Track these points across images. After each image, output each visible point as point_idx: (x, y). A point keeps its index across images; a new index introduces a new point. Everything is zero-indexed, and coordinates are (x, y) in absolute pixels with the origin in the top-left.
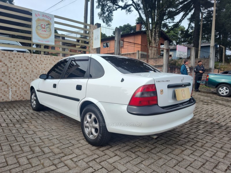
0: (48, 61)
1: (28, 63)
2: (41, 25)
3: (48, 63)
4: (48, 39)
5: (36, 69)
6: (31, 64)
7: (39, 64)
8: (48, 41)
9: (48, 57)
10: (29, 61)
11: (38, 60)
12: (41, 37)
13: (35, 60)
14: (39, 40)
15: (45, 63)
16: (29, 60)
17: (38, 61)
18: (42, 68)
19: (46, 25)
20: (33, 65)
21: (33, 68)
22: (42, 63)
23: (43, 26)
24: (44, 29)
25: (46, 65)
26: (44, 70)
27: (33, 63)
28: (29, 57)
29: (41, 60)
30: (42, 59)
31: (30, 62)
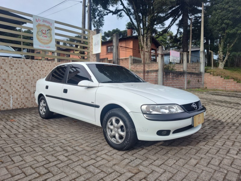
1: (29, 70)
2: (42, 31)
3: (49, 69)
4: (49, 45)
5: (37, 76)
6: (32, 70)
7: (40, 70)
8: (49, 47)
9: (49, 63)
10: (30, 67)
11: (39, 66)
12: (41, 42)
13: (36, 66)
14: (40, 46)
15: (46, 69)
16: (30, 66)
17: (39, 68)
18: (43, 75)
19: (46, 30)
20: (35, 71)
21: (35, 74)
22: (43, 69)
23: (44, 32)
24: (44, 35)
25: (47, 71)
27: (34, 69)
28: (30, 63)
29: (42, 67)
30: (43, 65)
31: (31, 68)
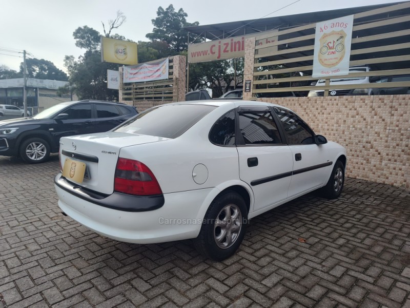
0: (335, 106)
1: (303, 113)
2: (328, 44)
3: (334, 111)
4: (337, 66)
5: (314, 122)
6: (307, 113)
7: (319, 114)
8: (338, 70)
9: (335, 100)
10: (305, 109)
11: (317, 106)
13: (313, 107)
14: (322, 72)
15: (328, 110)
16: (305, 107)
17: (317, 109)
18: (323, 121)
19: (336, 41)
20: (310, 115)
21: (310, 119)
22: (323, 111)
23: (331, 45)
24: (331, 51)
25: (329, 114)
26: (326, 123)
27: (311, 111)
28: (306, 102)
29: (322, 107)
30: (324, 104)
31: (307, 111)
